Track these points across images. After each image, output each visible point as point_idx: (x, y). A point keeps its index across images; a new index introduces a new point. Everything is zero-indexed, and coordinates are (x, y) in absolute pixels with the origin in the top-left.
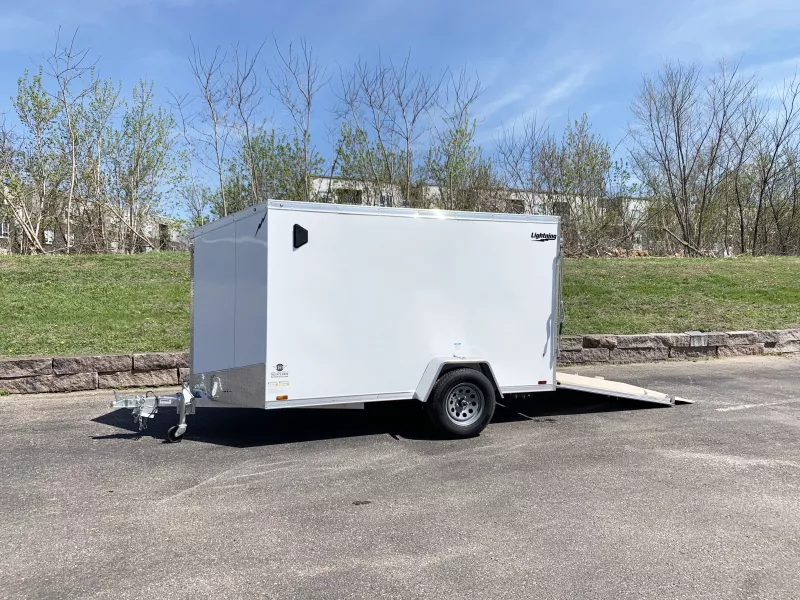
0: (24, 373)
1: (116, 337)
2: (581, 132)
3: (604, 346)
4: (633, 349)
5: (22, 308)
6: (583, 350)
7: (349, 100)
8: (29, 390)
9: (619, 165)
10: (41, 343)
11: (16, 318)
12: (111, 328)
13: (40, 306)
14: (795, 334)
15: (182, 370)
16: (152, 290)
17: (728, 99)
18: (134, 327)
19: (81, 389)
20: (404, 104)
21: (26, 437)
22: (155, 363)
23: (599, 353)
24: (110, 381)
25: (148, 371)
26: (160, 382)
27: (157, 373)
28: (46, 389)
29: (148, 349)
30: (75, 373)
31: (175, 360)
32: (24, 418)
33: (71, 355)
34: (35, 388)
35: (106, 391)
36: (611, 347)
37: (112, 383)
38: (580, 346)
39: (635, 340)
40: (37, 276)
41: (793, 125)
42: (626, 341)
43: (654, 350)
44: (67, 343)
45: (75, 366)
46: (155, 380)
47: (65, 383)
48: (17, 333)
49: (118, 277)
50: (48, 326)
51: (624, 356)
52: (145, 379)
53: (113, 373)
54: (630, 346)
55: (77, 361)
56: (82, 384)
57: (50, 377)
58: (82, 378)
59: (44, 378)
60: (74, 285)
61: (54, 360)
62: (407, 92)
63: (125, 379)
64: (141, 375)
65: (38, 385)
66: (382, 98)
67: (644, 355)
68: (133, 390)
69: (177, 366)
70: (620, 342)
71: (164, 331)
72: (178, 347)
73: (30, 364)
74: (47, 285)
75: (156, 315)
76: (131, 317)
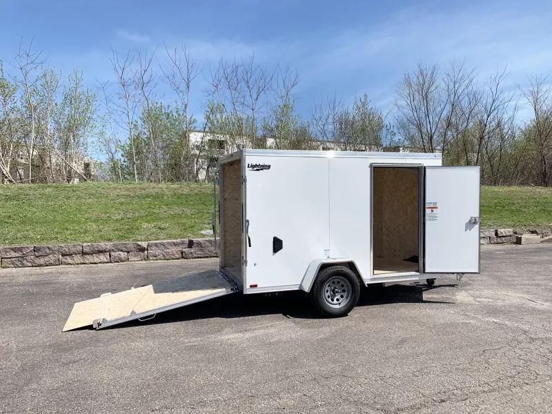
0: (17, 255)
1: (71, 234)
2: (364, 106)
5: (10, 217)
7: (215, 85)
8: (20, 265)
9: (388, 128)
10: (26, 238)
11: (8, 223)
12: (67, 229)
13: (21, 216)
14: (484, 233)
15: (112, 253)
16: (90, 206)
17: (457, 86)
18: (82, 228)
19: (51, 265)
20: (251, 87)
21: (27, 288)
22: (96, 249)
24: (69, 260)
25: (92, 254)
26: (99, 261)
27: (97, 255)
28: (30, 265)
29: (91, 241)
30: (47, 255)
31: (108, 247)
32: (22, 279)
33: (44, 244)
34: (23, 264)
35: (67, 266)
37: (70, 261)
40: (16, 197)
41: (497, 103)
44: (41, 237)
45: (48, 251)
46: (96, 260)
47: (42, 261)
48: (10, 231)
49: (68, 198)
50: (28, 228)
52: (90, 259)
53: (70, 255)
55: (49, 248)
56: (52, 261)
57: (32, 257)
58: (52, 258)
59: (28, 258)
60: (40, 203)
61: (34, 247)
62: (252, 80)
63: (78, 259)
64: (87, 257)
65: (25, 262)
66: (236, 83)
68: (83, 265)
69: (109, 251)
71: (101, 231)
72: (110, 240)
73: (20, 249)
74: (23, 203)
75: (94, 221)
76: (79, 222)
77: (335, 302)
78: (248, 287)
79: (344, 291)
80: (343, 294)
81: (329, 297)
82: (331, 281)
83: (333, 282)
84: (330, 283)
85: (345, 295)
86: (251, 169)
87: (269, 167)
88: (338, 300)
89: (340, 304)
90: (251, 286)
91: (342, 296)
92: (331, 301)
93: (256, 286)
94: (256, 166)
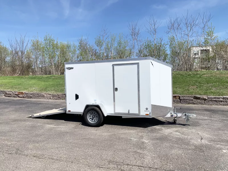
3: (202, 99)
4: (214, 101)
6: (194, 100)
23: (200, 101)
36: (205, 100)
38: (192, 99)
39: (215, 98)
42: (211, 98)
43: (224, 101)
51: (211, 103)
54: (213, 100)
67: (219, 103)
70: (208, 98)
77: (93, 121)
78: (68, 111)
79: (97, 117)
80: (96, 118)
81: (91, 118)
82: (92, 112)
83: (92, 113)
84: (91, 113)
85: (97, 118)
86: (67, 69)
87: (73, 68)
88: (94, 120)
89: (95, 122)
90: (69, 111)
91: (96, 119)
92: (91, 120)
93: (70, 111)
94: (69, 68)
